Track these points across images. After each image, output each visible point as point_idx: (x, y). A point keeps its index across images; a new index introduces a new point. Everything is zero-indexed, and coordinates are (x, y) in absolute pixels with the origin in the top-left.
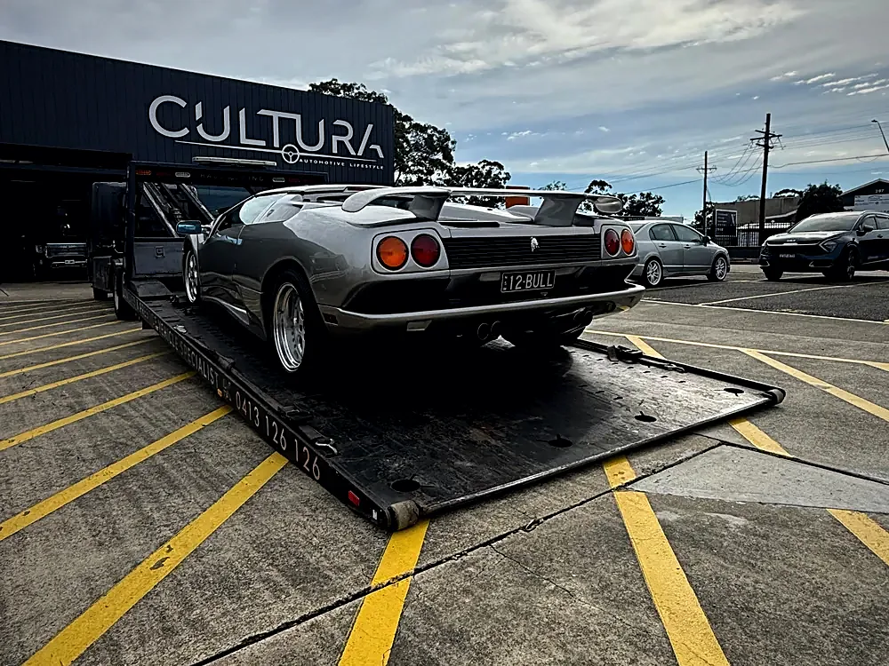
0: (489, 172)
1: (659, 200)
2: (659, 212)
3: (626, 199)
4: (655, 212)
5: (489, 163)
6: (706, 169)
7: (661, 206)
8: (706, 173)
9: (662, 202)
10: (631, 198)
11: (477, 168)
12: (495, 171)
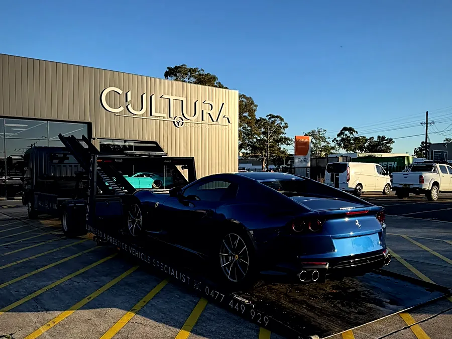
0: (273, 122)
1: (391, 141)
2: (391, 149)
3: (366, 140)
4: (388, 150)
5: (273, 117)
6: (427, 123)
7: (392, 146)
8: (427, 126)
9: (393, 142)
10: (370, 139)
11: (265, 120)
12: (278, 122)
